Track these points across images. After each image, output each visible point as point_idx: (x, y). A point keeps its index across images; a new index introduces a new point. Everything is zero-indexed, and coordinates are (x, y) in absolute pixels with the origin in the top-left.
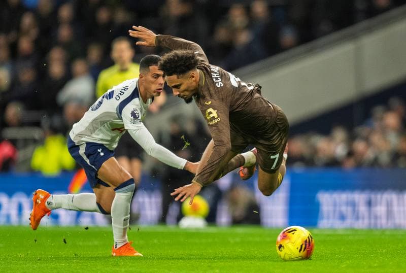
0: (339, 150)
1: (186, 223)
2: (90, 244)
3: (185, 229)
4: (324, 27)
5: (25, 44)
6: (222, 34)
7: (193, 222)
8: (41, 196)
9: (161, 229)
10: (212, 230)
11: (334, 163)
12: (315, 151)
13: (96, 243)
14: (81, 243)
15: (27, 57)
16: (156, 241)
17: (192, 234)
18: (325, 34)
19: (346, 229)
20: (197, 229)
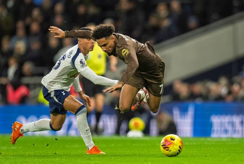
0: (223, 91)
1: (131, 134)
2: (74, 146)
3: (131, 138)
4: (214, 16)
5: (35, 27)
6: (153, 21)
7: (135, 134)
8: (17, 126)
9: (116, 138)
10: (147, 138)
11: (220, 98)
12: (209, 91)
13: (77, 146)
14: (68, 146)
15: (36, 35)
16: (113, 145)
17: (134, 141)
18: (215, 20)
19: (228, 138)
20: (138, 138)
